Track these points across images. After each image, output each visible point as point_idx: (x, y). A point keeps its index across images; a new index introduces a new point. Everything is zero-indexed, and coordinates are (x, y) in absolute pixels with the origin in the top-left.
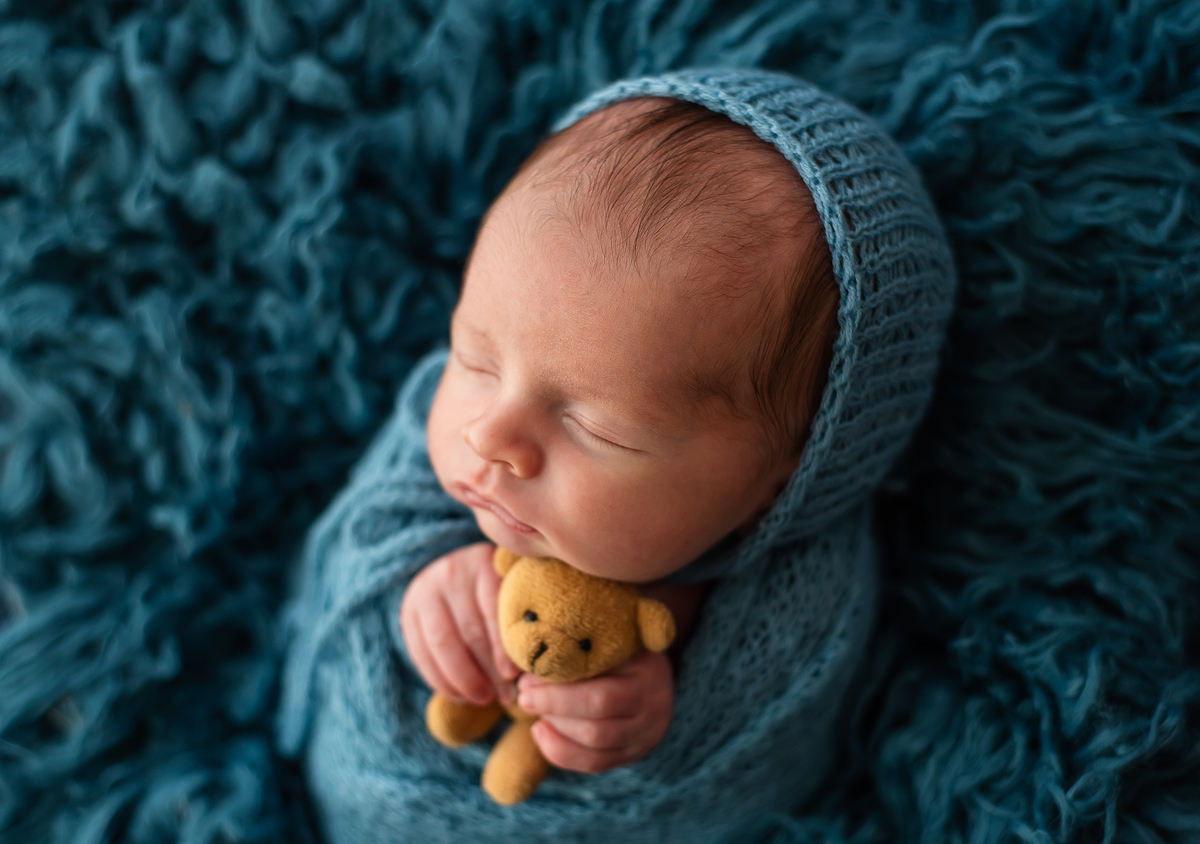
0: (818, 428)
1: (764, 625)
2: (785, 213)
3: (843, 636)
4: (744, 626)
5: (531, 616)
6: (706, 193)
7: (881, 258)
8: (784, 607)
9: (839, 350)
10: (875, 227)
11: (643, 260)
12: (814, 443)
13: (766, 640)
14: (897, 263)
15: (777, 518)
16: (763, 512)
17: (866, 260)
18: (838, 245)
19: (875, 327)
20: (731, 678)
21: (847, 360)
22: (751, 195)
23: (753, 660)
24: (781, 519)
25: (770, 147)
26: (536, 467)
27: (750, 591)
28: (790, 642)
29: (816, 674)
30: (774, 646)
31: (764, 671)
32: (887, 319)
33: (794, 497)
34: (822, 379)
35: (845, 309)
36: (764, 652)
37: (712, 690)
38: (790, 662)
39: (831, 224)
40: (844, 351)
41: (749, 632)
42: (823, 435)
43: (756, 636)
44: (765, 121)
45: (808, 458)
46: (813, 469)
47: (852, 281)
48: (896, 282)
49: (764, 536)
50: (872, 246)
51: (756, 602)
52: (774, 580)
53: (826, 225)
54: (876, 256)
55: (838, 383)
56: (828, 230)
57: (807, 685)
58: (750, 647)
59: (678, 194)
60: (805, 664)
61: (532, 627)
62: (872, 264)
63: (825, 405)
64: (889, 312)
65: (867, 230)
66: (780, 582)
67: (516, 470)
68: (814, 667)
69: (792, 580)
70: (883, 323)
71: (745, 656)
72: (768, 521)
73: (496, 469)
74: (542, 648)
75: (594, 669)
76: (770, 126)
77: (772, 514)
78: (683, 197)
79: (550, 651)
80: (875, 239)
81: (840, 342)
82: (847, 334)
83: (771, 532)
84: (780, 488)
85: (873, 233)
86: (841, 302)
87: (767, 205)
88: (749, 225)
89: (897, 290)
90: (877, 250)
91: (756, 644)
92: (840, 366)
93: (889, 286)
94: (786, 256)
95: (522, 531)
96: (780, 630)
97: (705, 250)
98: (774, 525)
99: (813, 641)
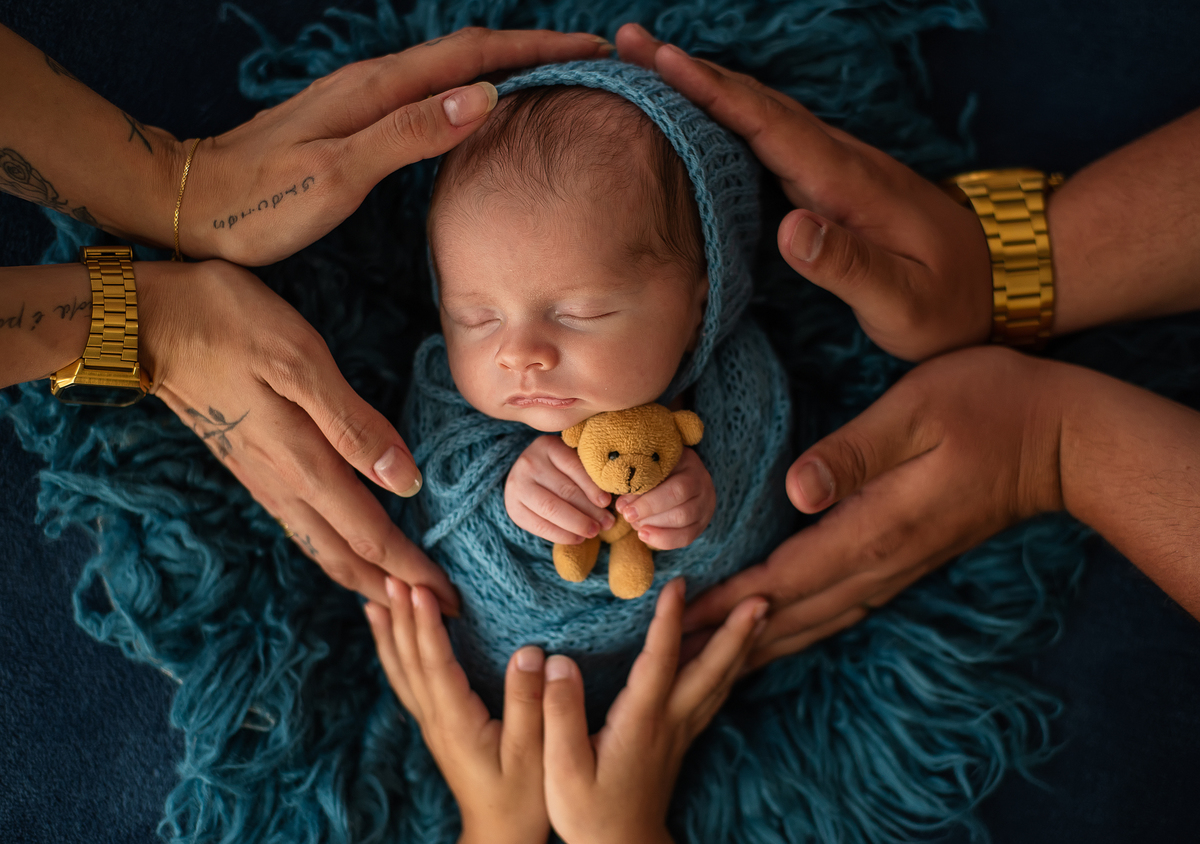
0: (711, 255)
1: (737, 410)
2: (627, 125)
3: (782, 398)
4: (725, 417)
5: (614, 454)
6: (573, 136)
7: (699, 133)
8: (744, 393)
9: (700, 199)
10: (687, 116)
11: (559, 190)
12: (713, 266)
13: (743, 418)
14: (710, 135)
15: (711, 326)
16: (700, 326)
17: (691, 136)
18: (671, 132)
19: (713, 178)
20: (734, 452)
21: (708, 203)
22: (600, 124)
23: (742, 435)
24: (714, 326)
25: (599, 90)
26: (555, 357)
27: (718, 391)
28: (757, 414)
29: (779, 428)
30: (749, 420)
31: (750, 440)
32: (717, 171)
33: (715, 307)
34: (698, 223)
35: (692, 172)
36: (746, 427)
37: (727, 465)
38: (761, 428)
39: (661, 120)
40: (704, 198)
41: (731, 418)
42: (716, 258)
43: (736, 419)
44: (591, 75)
45: (714, 277)
46: (720, 283)
47: (690, 151)
48: (713, 147)
49: (708, 343)
50: (690, 128)
51: (725, 398)
52: (729, 380)
53: (658, 122)
54: (696, 133)
55: (709, 221)
56: (661, 125)
57: (778, 438)
58: (736, 427)
59: (557, 144)
60: (770, 427)
61: (619, 460)
62: (695, 138)
63: (708, 238)
64: (716, 167)
65: (683, 118)
66: (733, 378)
67: (545, 366)
68: (776, 425)
69: (739, 373)
70: (716, 174)
71: (737, 434)
72: (707, 331)
73: (530, 373)
74: (633, 471)
75: (666, 471)
76: (595, 76)
77: (707, 325)
78: (560, 144)
79: (638, 470)
80: (690, 123)
81: (699, 194)
82: (701, 187)
83: (710, 338)
84: (704, 305)
85: (688, 119)
86: (688, 168)
87: (613, 126)
88: (610, 142)
89: (716, 151)
90: (694, 129)
91: (739, 423)
92: (706, 209)
93: (710, 150)
94: (640, 152)
95: (567, 404)
96: (748, 408)
97: (593, 167)
98: (711, 331)
99: (768, 407)
